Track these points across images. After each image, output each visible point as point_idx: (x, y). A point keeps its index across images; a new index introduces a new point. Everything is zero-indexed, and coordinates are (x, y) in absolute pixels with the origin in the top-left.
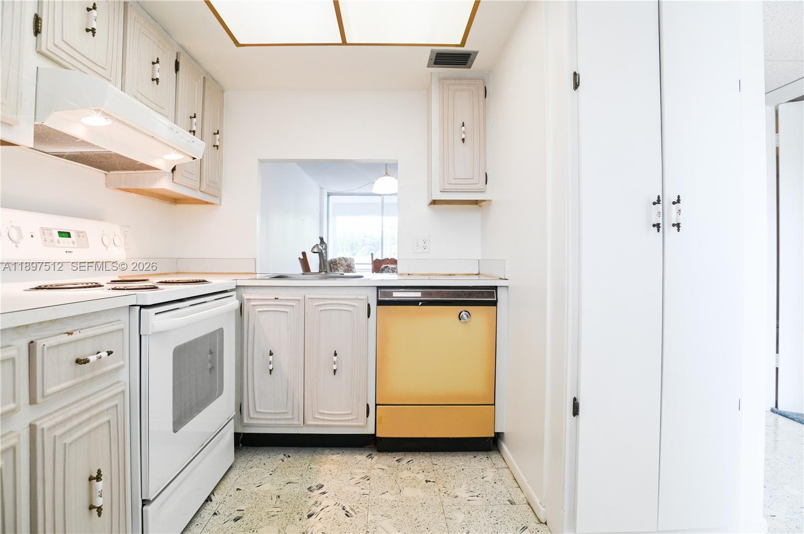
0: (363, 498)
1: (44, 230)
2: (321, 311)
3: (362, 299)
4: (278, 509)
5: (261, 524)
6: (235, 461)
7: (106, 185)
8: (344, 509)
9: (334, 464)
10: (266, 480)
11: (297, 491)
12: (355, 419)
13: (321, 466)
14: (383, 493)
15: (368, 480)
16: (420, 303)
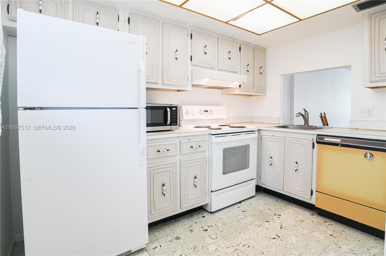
0: (293, 226)
1: (200, 110)
2: (291, 143)
3: (310, 140)
4: (258, 215)
5: (250, 216)
6: (255, 195)
7: (222, 94)
8: (281, 226)
9: (293, 211)
10: (262, 205)
11: (270, 213)
12: (304, 194)
13: (286, 209)
14: (303, 229)
15: (302, 222)
16: (340, 145)
